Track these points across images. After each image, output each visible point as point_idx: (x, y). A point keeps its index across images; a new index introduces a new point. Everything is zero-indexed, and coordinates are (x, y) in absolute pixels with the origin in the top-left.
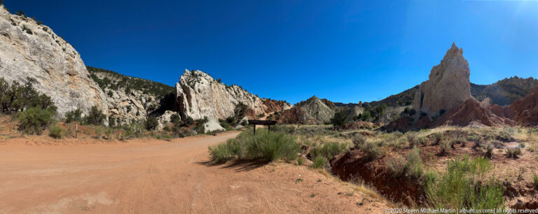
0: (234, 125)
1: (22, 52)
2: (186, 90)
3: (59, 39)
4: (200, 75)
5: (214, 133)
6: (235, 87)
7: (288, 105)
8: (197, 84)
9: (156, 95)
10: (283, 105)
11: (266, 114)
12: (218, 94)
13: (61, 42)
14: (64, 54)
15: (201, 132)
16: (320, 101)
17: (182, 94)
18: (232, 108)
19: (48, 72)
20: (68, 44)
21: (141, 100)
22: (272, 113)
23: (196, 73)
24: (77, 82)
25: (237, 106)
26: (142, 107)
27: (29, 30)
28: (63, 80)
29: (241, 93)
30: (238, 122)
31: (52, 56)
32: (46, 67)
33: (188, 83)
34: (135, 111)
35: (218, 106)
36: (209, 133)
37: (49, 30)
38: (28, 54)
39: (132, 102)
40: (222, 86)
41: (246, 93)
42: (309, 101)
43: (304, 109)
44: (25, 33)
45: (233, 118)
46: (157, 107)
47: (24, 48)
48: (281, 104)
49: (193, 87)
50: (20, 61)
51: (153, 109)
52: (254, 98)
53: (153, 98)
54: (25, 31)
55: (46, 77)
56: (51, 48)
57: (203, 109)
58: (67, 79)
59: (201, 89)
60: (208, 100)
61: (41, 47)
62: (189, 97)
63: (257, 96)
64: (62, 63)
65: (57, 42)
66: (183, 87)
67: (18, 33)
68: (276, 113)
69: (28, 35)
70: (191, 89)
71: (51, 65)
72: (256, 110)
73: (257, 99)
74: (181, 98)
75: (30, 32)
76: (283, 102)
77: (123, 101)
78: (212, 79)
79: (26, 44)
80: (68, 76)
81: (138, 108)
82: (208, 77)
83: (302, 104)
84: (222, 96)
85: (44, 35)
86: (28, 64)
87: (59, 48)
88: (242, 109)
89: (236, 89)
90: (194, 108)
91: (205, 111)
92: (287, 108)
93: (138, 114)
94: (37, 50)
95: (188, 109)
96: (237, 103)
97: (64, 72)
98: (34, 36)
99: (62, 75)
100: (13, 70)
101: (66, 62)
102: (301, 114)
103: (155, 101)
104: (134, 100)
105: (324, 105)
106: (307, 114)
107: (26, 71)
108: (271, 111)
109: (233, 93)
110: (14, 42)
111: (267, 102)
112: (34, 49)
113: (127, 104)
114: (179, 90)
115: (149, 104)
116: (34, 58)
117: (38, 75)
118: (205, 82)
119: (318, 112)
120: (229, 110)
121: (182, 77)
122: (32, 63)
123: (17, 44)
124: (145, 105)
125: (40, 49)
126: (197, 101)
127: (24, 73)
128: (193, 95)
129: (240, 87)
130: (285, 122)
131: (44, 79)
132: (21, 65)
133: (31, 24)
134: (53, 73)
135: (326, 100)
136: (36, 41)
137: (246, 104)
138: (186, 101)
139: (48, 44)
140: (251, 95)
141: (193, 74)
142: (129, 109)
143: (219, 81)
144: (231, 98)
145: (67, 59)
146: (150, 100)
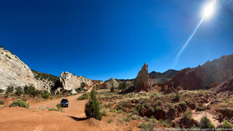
0: (81, 90)
1: (7, 66)
2: (63, 80)
3: (22, 62)
4: (67, 74)
5: (75, 94)
6: (81, 76)
7: (102, 82)
8: (67, 77)
9: (52, 81)
10: (100, 82)
11: (93, 86)
12: (74, 80)
13: (23, 64)
14: (25, 69)
15: (71, 94)
16: (114, 80)
17: (62, 81)
18: (80, 85)
19: (19, 75)
20: (26, 65)
21: (48, 83)
22: (95, 85)
23: (66, 73)
24: (31, 79)
25: (82, 84)
26: (48, 86)
27: (9, 57)
28: (25, 79)
29: (83, 79)
30: (82, 89)
31: (20, 69)
32: (18, 73)
33: (64, 77)
34: (46, 88)
35: (74, 84)
36: (73, 94)
37: (18, 58)
38: (10, 67)
39: (45, 85)
40: (76, 77)
41: (85, 78)
42: (110, 80)
43: (107, 83)
44: (8, 58)
45: (80, 88)
46: (53, 86)
47: (8, 65)
48: (99, 81)
49: (65, 78)
50: (7, 70)
51: (52, 86)
52: (88, 80)
53: (52, 82)
54: (8, 57)
55: (18, 77)
56: (20, 66)
57: (69, 86)
58: (27, 78)
59: (68, 79)
60: (71, 83)
61: (16, 65)
62: (64, 82)
63: (89, 79)
64: (24, 72)
65: (22, 63)
66: (62, 79)
67: (5, 58)
68: (97, 85)
69: (9, 59)
70: (65, 79)
71: (21, 73)
72: (89, 84)
73: (89, 80)
74: (62, 83)
75: (10, 58)
76: (100, 81)
77: (42, 84)
78: (72, 74)
79: (9, 63)
80: (27, 77)
81: (48, 87)
82: (70, 74)
83: (107, 81)
84: (76, 80)
85: (16, 60)
86: (11, 72)
87: (23, 66)
88: (83, 85)
89: (81, 77)
90: (66, 86)
91: (70, 86)
92: (101, 83)
93: (48, 89)
94: (14, 66)
95: (64, 86)
96: (81, 82)
97: (25, 76)
98: (12, 60)
99: (25, 77)
100: (4, 75)
101: (26, 72)
102: (106, 85)
103: (53, 84)
104: (46, 84)
105: (116, 81)
106: (108, 85)
107: (10, 75)
108: (94, 85)
109: (80, 79)
110: (2, 62)
111: (93, 81)
112: (13, 66)
113: (43, 85)
114: (61, 80)
115: (51, 85)
116: (13, 69)
117: (15, 77)
118: (69, 76)
119: (113, 84)
120: (79, 85)
121: (61, 75)
122: (12, 72)
123: (4, 62)
124: (49, 85)
125: (15, 66)
126: (67, 83)
127: (9, 75)
128: (65, 81)
129: (83, 76)
130: (100, 89)
131: (18, 78)
132: (7, 72)
133: (9, 54)
134: (21, 76)
135: (116, 79)
136: (13, 63)
137: (85, 83)
138: (63, 84)
139: (19, 64)
140: (87, 79)
141: (65, 73)
142: (44, 87)
143: (74, 75)
144: (79, 81)
145: (26, 71)
146: (51, 83)
